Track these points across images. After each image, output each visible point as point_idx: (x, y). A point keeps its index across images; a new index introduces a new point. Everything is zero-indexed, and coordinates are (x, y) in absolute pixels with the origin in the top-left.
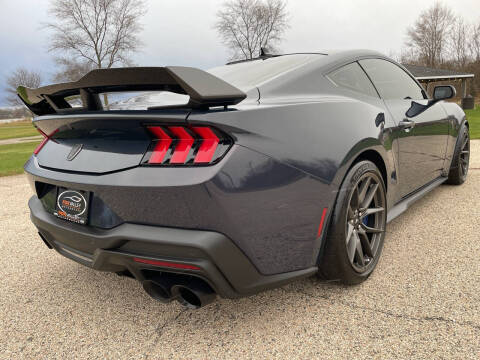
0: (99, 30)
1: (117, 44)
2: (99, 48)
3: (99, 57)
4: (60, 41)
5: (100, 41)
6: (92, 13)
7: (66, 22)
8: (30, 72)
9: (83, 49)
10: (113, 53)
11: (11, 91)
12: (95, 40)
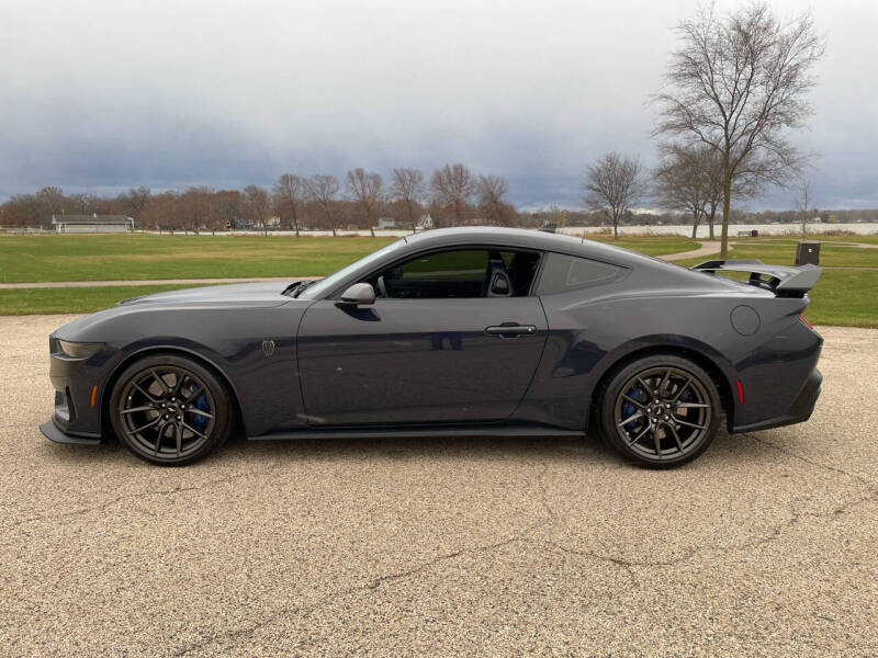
0: (736, 97)
1: (763, 116)
2: (730, 127)
3: (728, 140)
4: (673, 119)
5: (735, 114)
6: (730, 70)
7: (686, 91)
8: (622, 160)
9: (704, 130)
10: (753, 133)
11: (591, 188)
12: (727, 114)
